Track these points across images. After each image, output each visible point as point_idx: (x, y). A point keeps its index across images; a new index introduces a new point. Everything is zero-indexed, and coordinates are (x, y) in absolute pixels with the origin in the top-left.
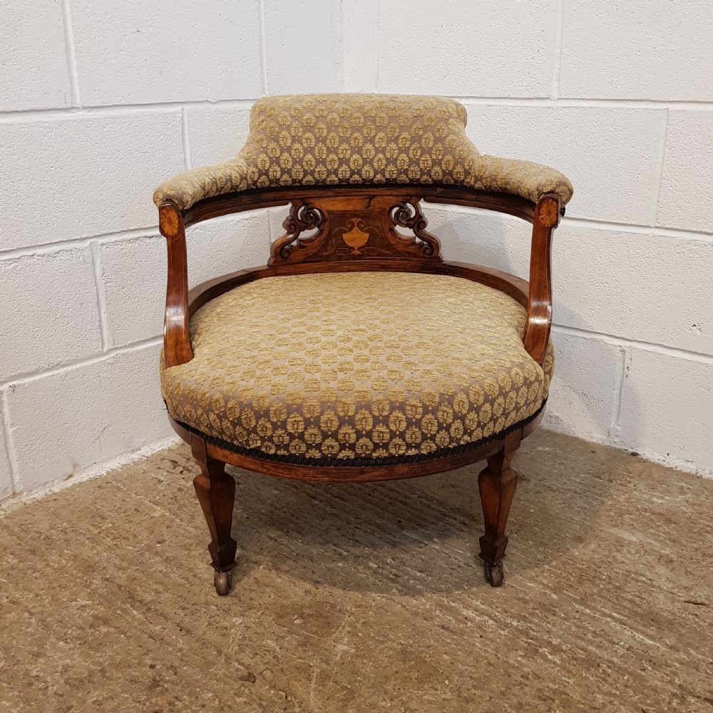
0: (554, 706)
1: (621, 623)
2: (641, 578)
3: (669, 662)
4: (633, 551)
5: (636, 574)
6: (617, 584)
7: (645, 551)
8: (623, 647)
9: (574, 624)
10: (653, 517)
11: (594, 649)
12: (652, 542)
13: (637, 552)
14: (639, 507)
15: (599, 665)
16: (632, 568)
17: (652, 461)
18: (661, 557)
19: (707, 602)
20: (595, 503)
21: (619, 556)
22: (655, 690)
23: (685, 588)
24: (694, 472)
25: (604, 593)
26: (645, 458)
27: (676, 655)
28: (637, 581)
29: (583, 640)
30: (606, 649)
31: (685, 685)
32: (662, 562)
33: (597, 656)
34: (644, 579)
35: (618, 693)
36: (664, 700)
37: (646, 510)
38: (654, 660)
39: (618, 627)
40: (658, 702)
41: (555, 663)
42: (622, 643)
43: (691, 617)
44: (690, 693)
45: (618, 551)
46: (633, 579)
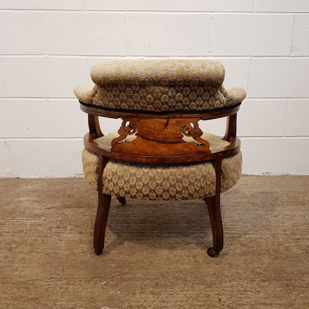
0: (12, 244)
1: (27, 220)
2: (30, 208)
3: (44, 224)
4: (25, 202)
5: (28, 207)
6: (23, 211)
7: (29, 201)
8: (29, 225)
9: (12, 225)
10: (29, 192)
11: (20, 228)
12: (31, 198)
13: (27, 202)
14: (24, 191)
15: (23, 231)
16: (26, 206)
17: (25, 178)
18: (34, 201)
19: (52, 207)
20: (8, 194)
21: (21, 205)
22: (42, 231)
23: (44, 206)
24: (39, 178)
25: (19, 215)
26: (22, 178)
27: (46, 221)
28: (29, 209)
29: (16, 227)
30: (24, 227)
31: (50, 227)
32: (35, 202)
33: (21, 229)
34: (31, 208)
35: (31, 235)
36: (45, 232)
37: (26, 191)
38: (40, 225)
39: (26, 221)
40: (44, 233)
41: (9, 235)
42: (29, 224)
43: (48, 212)
44: (52, 228)
45: (20, 204)
46: (27, 209)
